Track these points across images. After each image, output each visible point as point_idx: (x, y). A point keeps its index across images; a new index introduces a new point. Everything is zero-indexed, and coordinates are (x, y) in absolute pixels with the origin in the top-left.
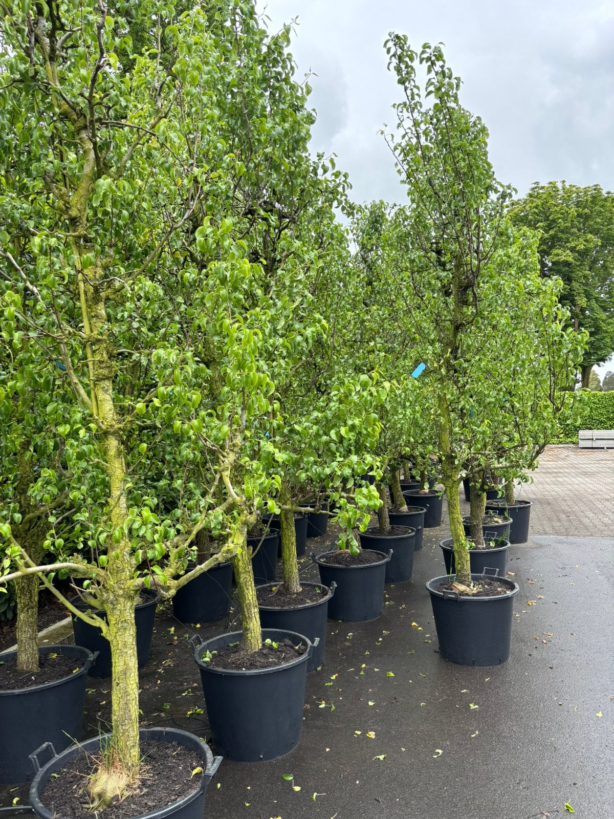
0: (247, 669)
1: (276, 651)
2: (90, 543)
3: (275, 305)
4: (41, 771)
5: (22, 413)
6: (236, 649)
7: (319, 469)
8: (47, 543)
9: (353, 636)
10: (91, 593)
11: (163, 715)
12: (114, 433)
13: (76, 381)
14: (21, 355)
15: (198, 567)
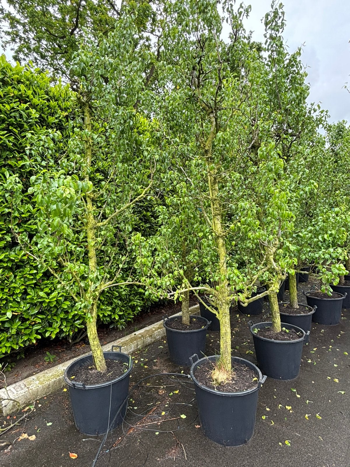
0: (274, 339)
1: (288, 334)
2: (211, 280)
3: (289, 177)
4: (194, 365)
5: (184, 227)
6: (269, 330)
7: (312, 255)
8: (195, 278)
9: (324, 331)
10: (212, 300)
11: (236, 350)
12: (221, 237)
13: (206, 216)
14: (183, 206)
15: (258, 295)
